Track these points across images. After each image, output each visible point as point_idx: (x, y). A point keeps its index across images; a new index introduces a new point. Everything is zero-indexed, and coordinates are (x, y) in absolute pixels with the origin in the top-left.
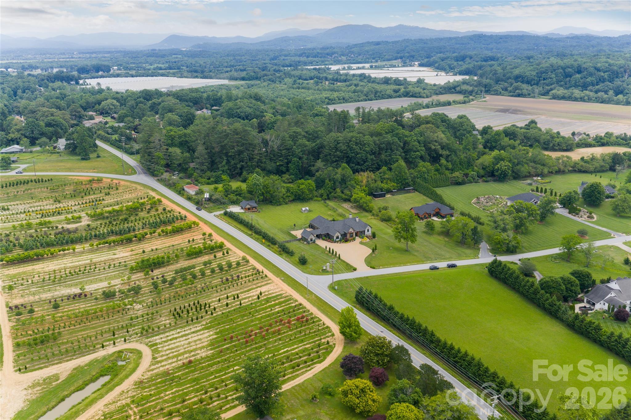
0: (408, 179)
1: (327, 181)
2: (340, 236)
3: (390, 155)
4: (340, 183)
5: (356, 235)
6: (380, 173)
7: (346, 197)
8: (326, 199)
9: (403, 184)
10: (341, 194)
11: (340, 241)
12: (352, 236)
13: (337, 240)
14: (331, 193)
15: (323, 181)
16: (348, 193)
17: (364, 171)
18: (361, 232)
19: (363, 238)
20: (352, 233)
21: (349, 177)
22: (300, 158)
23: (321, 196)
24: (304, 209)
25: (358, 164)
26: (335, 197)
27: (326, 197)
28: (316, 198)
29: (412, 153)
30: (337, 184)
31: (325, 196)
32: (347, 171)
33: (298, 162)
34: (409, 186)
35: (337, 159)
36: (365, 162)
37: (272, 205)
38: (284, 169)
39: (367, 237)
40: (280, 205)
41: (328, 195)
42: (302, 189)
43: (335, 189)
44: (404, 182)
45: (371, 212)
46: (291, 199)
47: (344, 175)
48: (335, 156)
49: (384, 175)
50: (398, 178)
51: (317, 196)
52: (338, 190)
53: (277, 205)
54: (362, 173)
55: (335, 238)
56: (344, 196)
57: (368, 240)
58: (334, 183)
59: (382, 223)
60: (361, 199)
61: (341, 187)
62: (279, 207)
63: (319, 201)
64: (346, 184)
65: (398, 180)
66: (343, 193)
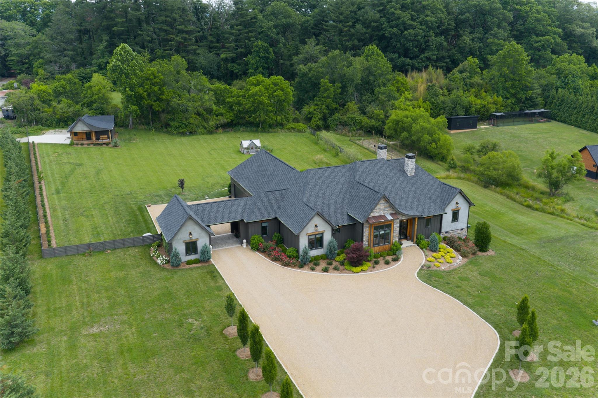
0: (532, 89)
1: (325, 81)
2: (328, 237)
3: (481, 40)
4: (357, 88)
5: (404, 234)
6: (461, 72)
7: (373, 122)
8: (318, 128)
9: (519, 101)
10: (359, 117)
11: (329, 257)
12: (386, 238)
13: (314, 253)
14: (332, 113)
15: (316, 85)
16: (378, 111)
17: (420, 70)
18: (428, 221)
19: (434, 248)
20: (388, 226)
21: (381, 75)
22: (273, 43)
23: (308, 119)
24: (246, 144)
25: (406, 53)
26: (344, 124)
27: (320, 123)
28: (292, 125)
29: (535, 38)
30: (351, 90)
31: (317, 120)
32: (377, 61)
33: (267, 51)
34: (534, 106)
35: (356, 42)
36: (422, 51)
37: (169, 133)
38: (236, 68)
39: (450, 242)
40: (192, 133)
41: (325, 119)
42: (253, 95)
43: (343, 105)
44: (522, 95)
45: (443, 159)
46: (223, 120)
47: (369, 71)
48: (351, 36)
49: (470, 77)
50: (508, 84)
51: (296, 120)
52: (353, 106)
53: (183, 134)
54: (415, 74)
55: (303, 242)
56: (365, 120)
57: (459, 260)
58: (344, 88)
59: (487, 192)
60: (415, 120)
61: (360, 101)
62: (184, 140)
63: (299, 131)
64: (373, 92)
65: (505, 89)
66: (364, 113)
